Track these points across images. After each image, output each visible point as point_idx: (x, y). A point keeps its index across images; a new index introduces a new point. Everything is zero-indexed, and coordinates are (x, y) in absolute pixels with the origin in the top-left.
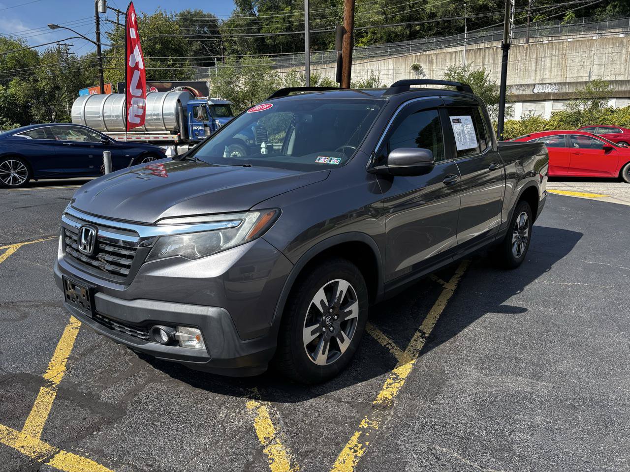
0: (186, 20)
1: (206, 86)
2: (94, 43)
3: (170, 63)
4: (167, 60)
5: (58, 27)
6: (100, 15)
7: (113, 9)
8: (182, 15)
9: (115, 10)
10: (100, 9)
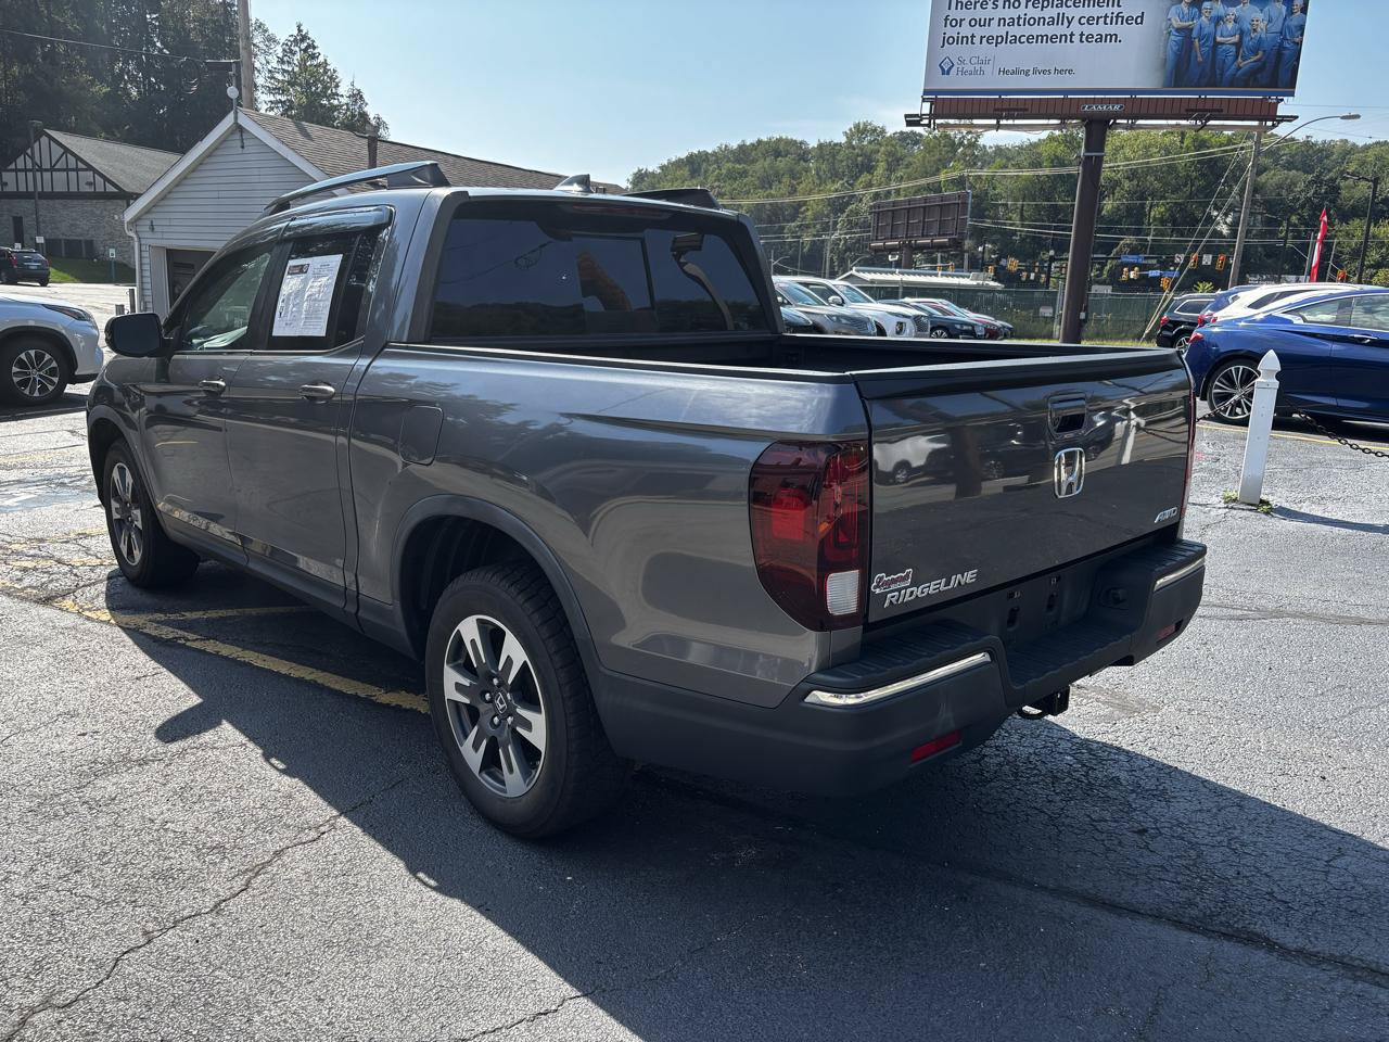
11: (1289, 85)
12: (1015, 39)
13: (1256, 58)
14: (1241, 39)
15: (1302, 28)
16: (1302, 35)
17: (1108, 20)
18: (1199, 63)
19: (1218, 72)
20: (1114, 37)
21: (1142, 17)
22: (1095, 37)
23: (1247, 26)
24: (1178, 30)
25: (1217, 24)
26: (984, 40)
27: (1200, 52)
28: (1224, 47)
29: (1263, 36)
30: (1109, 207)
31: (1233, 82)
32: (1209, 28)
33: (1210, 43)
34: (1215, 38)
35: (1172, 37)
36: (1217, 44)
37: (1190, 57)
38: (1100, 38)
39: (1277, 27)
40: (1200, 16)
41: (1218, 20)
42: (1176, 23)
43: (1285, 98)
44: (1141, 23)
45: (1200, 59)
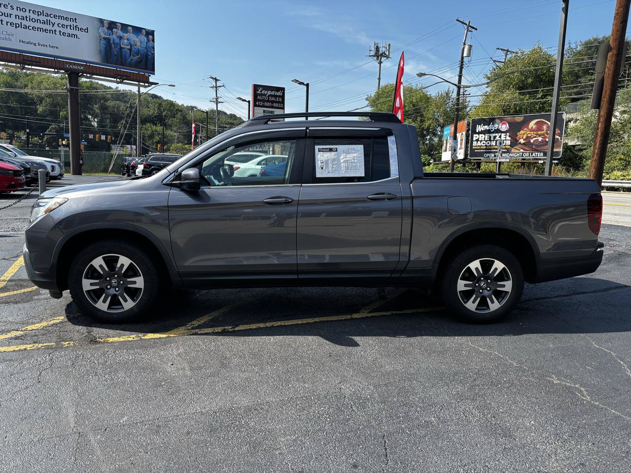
0: (590, 48)
1: (562, 117)
2: (455, 85)
3: (539, 96)
4: (537, 92)
5: (425, 74)
6: (465, 60)
7: (502, 49)
8: (586, 43)
9: (504, 50)
10: (465, 54)
11: (152, 70)
12: (26, 27)
13: (138, 57)
14: (131, 47)
15: (153, 48)
16: (154, 50)
17: (72, 28)
18: (115, 55)
19: (124, 60)
20: (75, 36)
21: (87, 29)
22: (67, 34)
23: (132, 43)
24: (104, 38)
25: (120, 40)
26: (9, 24)
27: (115, 50)
28: (125, 50)
29: (139, 48)
30: (41, 110)
31: (130, 65)
32: (117, 40)
33: (119, 47)
34: (120, 45)
35: (102, 41)
36: (121, 48)
37: (111, 52)
38: (69, 35)
39: (144, 45)
40: (113, 35)
41: (121, 38)
42: (103, 35)
43: (151, 75)
44: (87, 32)
45: (115, 53)
